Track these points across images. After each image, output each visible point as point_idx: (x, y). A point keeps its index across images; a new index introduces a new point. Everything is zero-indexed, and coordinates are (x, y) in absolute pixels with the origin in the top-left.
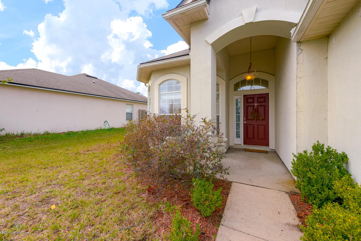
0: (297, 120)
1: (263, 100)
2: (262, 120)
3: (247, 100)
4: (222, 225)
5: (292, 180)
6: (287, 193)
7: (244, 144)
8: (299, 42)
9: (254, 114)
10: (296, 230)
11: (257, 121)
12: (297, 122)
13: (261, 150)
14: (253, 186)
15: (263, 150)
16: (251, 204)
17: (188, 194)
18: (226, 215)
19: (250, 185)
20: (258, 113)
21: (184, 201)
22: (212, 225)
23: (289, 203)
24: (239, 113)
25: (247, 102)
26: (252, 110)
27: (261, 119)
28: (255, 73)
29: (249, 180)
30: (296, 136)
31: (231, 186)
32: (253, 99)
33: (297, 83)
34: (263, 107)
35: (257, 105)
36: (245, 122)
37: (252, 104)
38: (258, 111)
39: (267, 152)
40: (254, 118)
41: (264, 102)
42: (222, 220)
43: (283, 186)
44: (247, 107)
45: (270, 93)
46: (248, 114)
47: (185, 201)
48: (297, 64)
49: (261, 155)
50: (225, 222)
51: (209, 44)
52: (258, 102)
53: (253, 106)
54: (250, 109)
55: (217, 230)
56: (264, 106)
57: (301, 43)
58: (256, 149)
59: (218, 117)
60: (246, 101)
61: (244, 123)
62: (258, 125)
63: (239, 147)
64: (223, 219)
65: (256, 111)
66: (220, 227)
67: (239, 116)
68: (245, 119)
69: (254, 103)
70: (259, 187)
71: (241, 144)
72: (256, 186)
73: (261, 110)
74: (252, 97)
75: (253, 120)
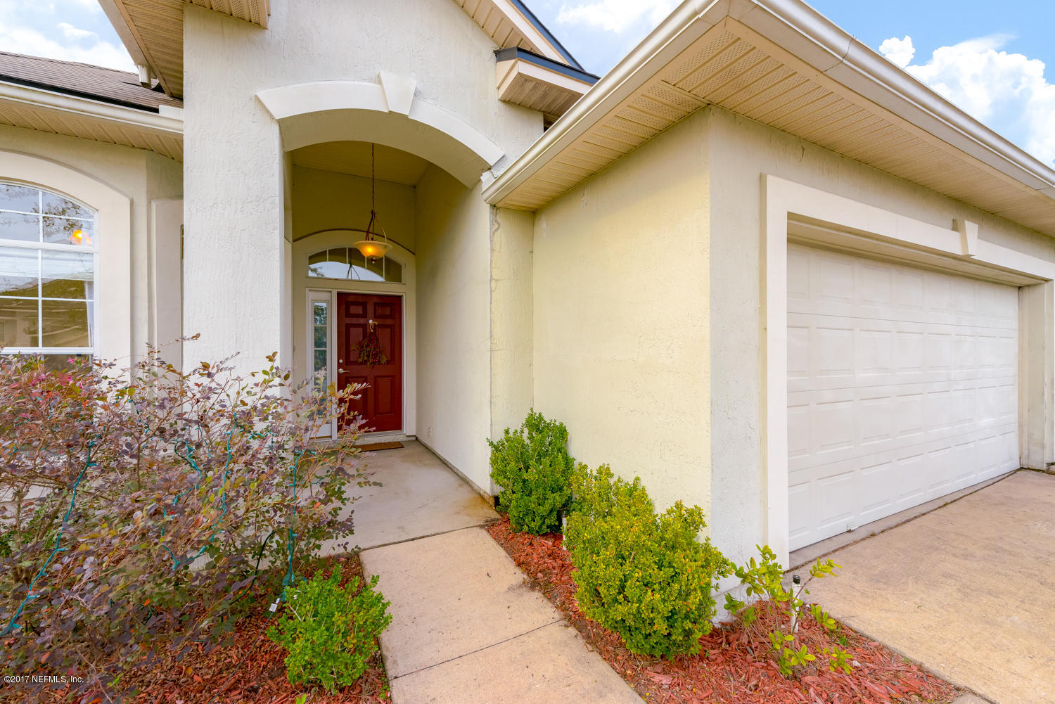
0: (491, 369)
1: (387, 311)
2: (387, 364)
3: (348, 310)
4: (396, 678)
5: (477, 496)
6: (481, 527)
8: (495, 206)
9: (367, 347)
10: (526, 591)
11: (373, 366)
12: (491, 372)
13: (385, 443)
14: (413, 540)
15: (389, 443)
16: (432, 587)
17: (229, 660)
18: (390, 648)
19: (406, 541)
20: (377, 346)
21: (229, 690)
22: (369, 697)
23: (493, 546)
24: (325, 344)
25: (348, 315)
26: (362, 337)
27: (384, 360)
28: (384, 242)
29: (399, 528)
30: (491, 401)
31: (360, 564)
32: (364, 305)
33: (491, 291)
34: (388, 330)
35: (375, 324)
36: (341, 370)
37: (362, 321)
38: (377, 340)
39: (398, 446)
40: (366, 358)
41: (391, 316)
42: (389, 665)
43: (468, 515)
44: (348, 326)
45: (404, 294)
46: (352, 348)
47: (235, 689)
48: (491, 252)
49: (391, 456)
50: (398, 665)
51: (271, 116)
52: (376, 317)
53: (365, 326)
55: (388, 700)
56: (391, 327)
57: (497, 209)
58: (373, 443)
60: (343, 311)
61: (339, 374)
62: (376, 377)
64: (389, 661)
65: (371, 338)
66: (393, 686)
67: (323, 353)
68: (341, 361)
69: (366, 317)
70: (428, 536)
71: (331, 437)
72: (420, 538)
73: (384, 337)
74: (360, 300)
75: (365, 362)
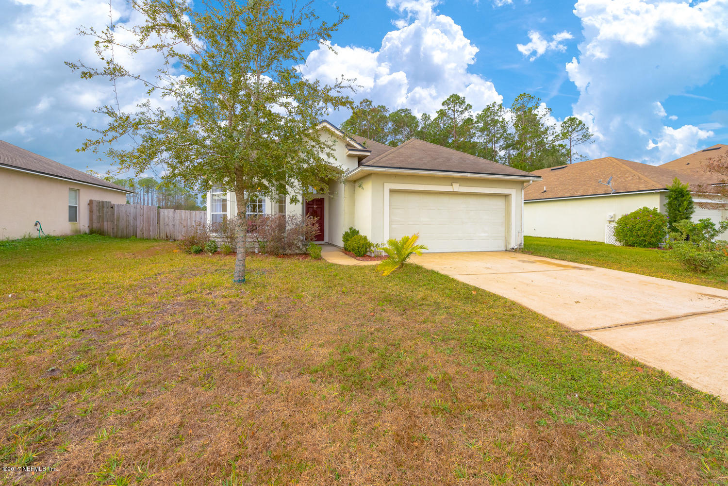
1: (319, 203)
25: (308, 204)
35: (316, 207)
45: (325, 199)
54: (311, 209)
56: (321, 207)
73: (319, 210)
74: (312, 200)
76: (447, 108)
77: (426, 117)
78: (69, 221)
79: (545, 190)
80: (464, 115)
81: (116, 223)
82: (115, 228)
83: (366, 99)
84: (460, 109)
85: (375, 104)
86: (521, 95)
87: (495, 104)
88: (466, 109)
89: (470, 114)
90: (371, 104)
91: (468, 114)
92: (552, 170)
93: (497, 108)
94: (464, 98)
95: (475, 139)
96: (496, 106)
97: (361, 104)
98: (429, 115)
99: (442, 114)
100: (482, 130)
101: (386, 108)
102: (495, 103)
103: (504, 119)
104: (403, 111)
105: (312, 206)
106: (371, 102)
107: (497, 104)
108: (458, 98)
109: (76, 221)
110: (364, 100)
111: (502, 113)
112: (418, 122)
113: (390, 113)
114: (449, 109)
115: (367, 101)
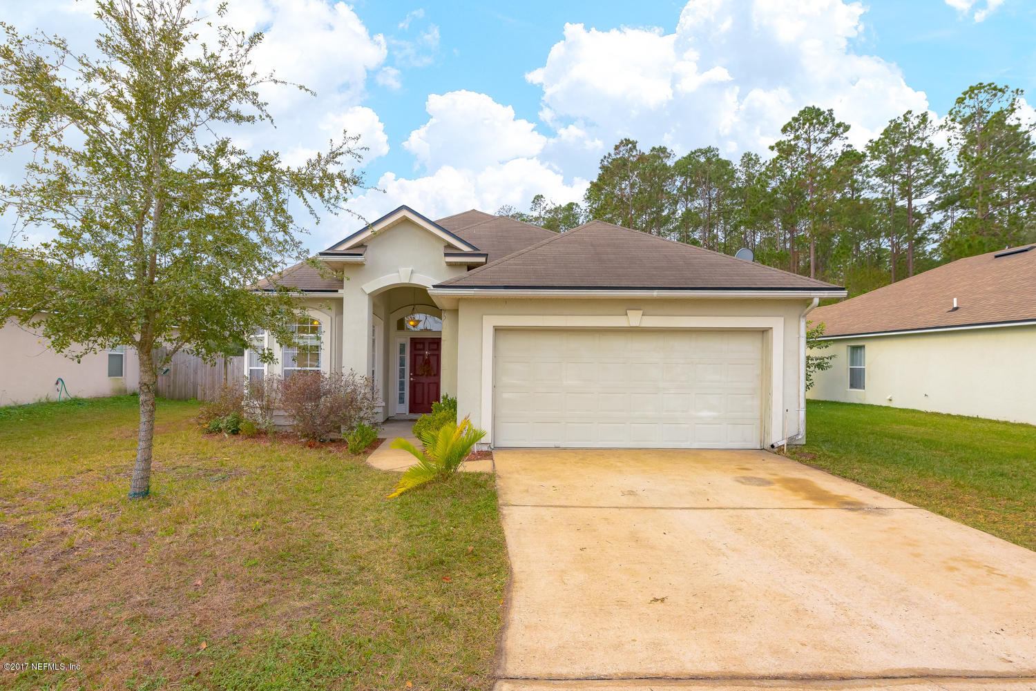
1: (434, 346)
2: (435, 375)
3: (415, 347)
7: (410, 412)
9: (424, 366)
11: (427, 377)
20: (429, 366)
24: (404, 365)
25: (415, 349)
26: (422, 361)
27: (433, 374)
32: (423, 343)
34: (436, 357)
35: (428, 354)
36: (412, 379)
38: (430, 362)
40: (423, 373)
41: (437, 350)
44: (415, 355)
46: (416, 367)
52: (429, 350)
53: (423, 355)
54: (420, 360)
56: (438, 355)
59: (373, 371)
61: (410, 381)
62: (429, 383)
63: (402, 417)
65: (427, 362)
67: (404, 358)
68: (412, 374)
69: (424, 350)
71: (405, 412)
73: (433, 361)
74: (422, 341)
75: (422, 375)
76: (792, 136)
77: (752, 159)
78: (109, 376)
79: (955, 306)
80: (831, 147)
81: (172, 378)
82: (172, 385)
83: (626, 140)
84: (823, 136)
85: (645, 148)
86: (972, 89)
87: (909, 116)
88: (835, 135)
89: (847, 142)
90: (635, 147)
91: (842, 142)
92: (996, 257)
93: (916, 122)
94: (831, 111)
95: (866, 194)
96: (912, 119)
97: (615, 149)
98: (756, 155)
99: (785, 150)
100: (881, 173)
101: (668, 151)
102: (910, 112)
103: (931, 145)
104: (703, 153)
105: (422, 352)
106: (634, 144)
107: (916, 115)
108: (818, 113)
109: (122, 375)
110: (622, 142)
111: (927, 133)
112: (734, 171)
113: (676, 159)
114: (797, 138)
115: (628, 141)
